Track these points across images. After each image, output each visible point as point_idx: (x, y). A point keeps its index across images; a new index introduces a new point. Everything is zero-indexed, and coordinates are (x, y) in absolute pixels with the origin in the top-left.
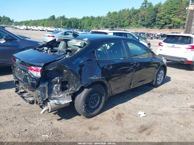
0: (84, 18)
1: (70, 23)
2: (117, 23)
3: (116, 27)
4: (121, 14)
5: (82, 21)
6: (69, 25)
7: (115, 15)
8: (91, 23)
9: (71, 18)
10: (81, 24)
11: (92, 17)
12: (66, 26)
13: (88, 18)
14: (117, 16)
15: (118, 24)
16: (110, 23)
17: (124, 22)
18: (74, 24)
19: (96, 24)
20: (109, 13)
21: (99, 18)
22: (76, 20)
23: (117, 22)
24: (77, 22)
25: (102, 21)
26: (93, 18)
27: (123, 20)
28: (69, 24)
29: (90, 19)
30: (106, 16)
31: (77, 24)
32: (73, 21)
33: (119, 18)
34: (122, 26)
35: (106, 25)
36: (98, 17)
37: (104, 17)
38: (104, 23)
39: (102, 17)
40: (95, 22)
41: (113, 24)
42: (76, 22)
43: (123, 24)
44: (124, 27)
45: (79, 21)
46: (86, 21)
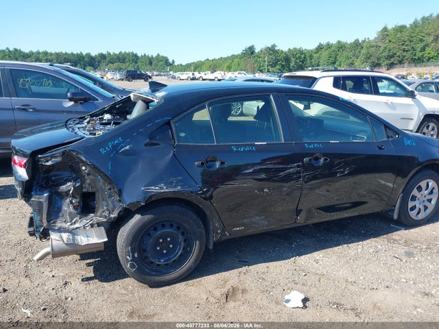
0: (320, 48)
1: (287, 59)
2: (405, 54)
3: (401, 62)
4: (417, 30)
5: (315, 55)
6: (283, 66)
7: (399, 35)
8: (336, 58)
9: (290, 50)
10: (313, 60)
11: (339, 42)
12: (278, 67)
13: (329, 46)
14: (405, 36)
15: (408, 55)
16: (386, 54)
17: (423, 49)
18: (296, 62)
19: (348, 58)
20: (385, 29)
21: (357, 45)
22: (301, 52)
23: (404, 50)
24: (303, 56)
25: (364, 51)
26: (341, 46)
27: (421, 45)
28: (284, 63)
29: (333, 48)
30: (376, 38)
31: (303, 62)
32: (294, 56)
33: (411, 41)
34: (419, 59)
35: (373, 59)
36: (354, 43)
37: (369, 42)
38: (368, 57)
39: (364, 41)
40: (345, 54)
41: (392, 56)
42: (300, 57)
43: (421, 54)
44: (423, 62)
45: (308, 55)
46: (325, 54)
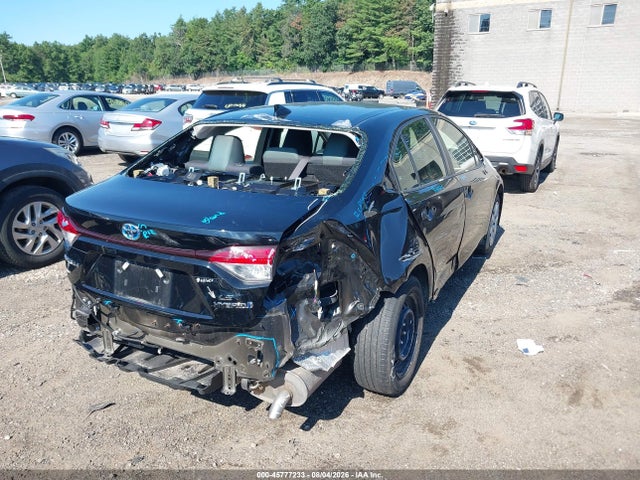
0: (88, 44)
1: (36, 60)
2: (213, 58)
3: (210, 69)
4: (223, 27)
5: (82, 55)
6: (30, 71)
7: (201, 31)
8: (118, 60)
9: (36, 44)
10: (81, 63)
11: (117, 36)
12: (21, 73)
13: (103, 42)
14: (209, 33)
15: (217, 59)
16: (189, 57)
17: (234, 53)
18: (52, 66)
19: (137, 61)
20: (181, 22)
21: (145, 43)
22: (59, 49)
23: (211, 53)
24: (62, 56)
25: (157, 52)
26: (122, 43)
27: (230, 48)
28: (31, 67)
29: (110, 45)
30: (171, 35)
31: (64, 65)
32: (48, 55)
33: (218, 42)
34: (232, 65)
35: (173, 64)
36: (141, 38)
37: (163, 39)
38: (166, 61)
39: (155, 37)
40: (131, 54)
41: (198, 60)
42: (57, 58)
43: (233, 59)
44: (237, 69)
45: (70, 54)
46: (99, 54)
